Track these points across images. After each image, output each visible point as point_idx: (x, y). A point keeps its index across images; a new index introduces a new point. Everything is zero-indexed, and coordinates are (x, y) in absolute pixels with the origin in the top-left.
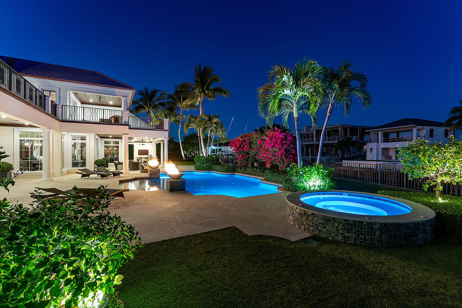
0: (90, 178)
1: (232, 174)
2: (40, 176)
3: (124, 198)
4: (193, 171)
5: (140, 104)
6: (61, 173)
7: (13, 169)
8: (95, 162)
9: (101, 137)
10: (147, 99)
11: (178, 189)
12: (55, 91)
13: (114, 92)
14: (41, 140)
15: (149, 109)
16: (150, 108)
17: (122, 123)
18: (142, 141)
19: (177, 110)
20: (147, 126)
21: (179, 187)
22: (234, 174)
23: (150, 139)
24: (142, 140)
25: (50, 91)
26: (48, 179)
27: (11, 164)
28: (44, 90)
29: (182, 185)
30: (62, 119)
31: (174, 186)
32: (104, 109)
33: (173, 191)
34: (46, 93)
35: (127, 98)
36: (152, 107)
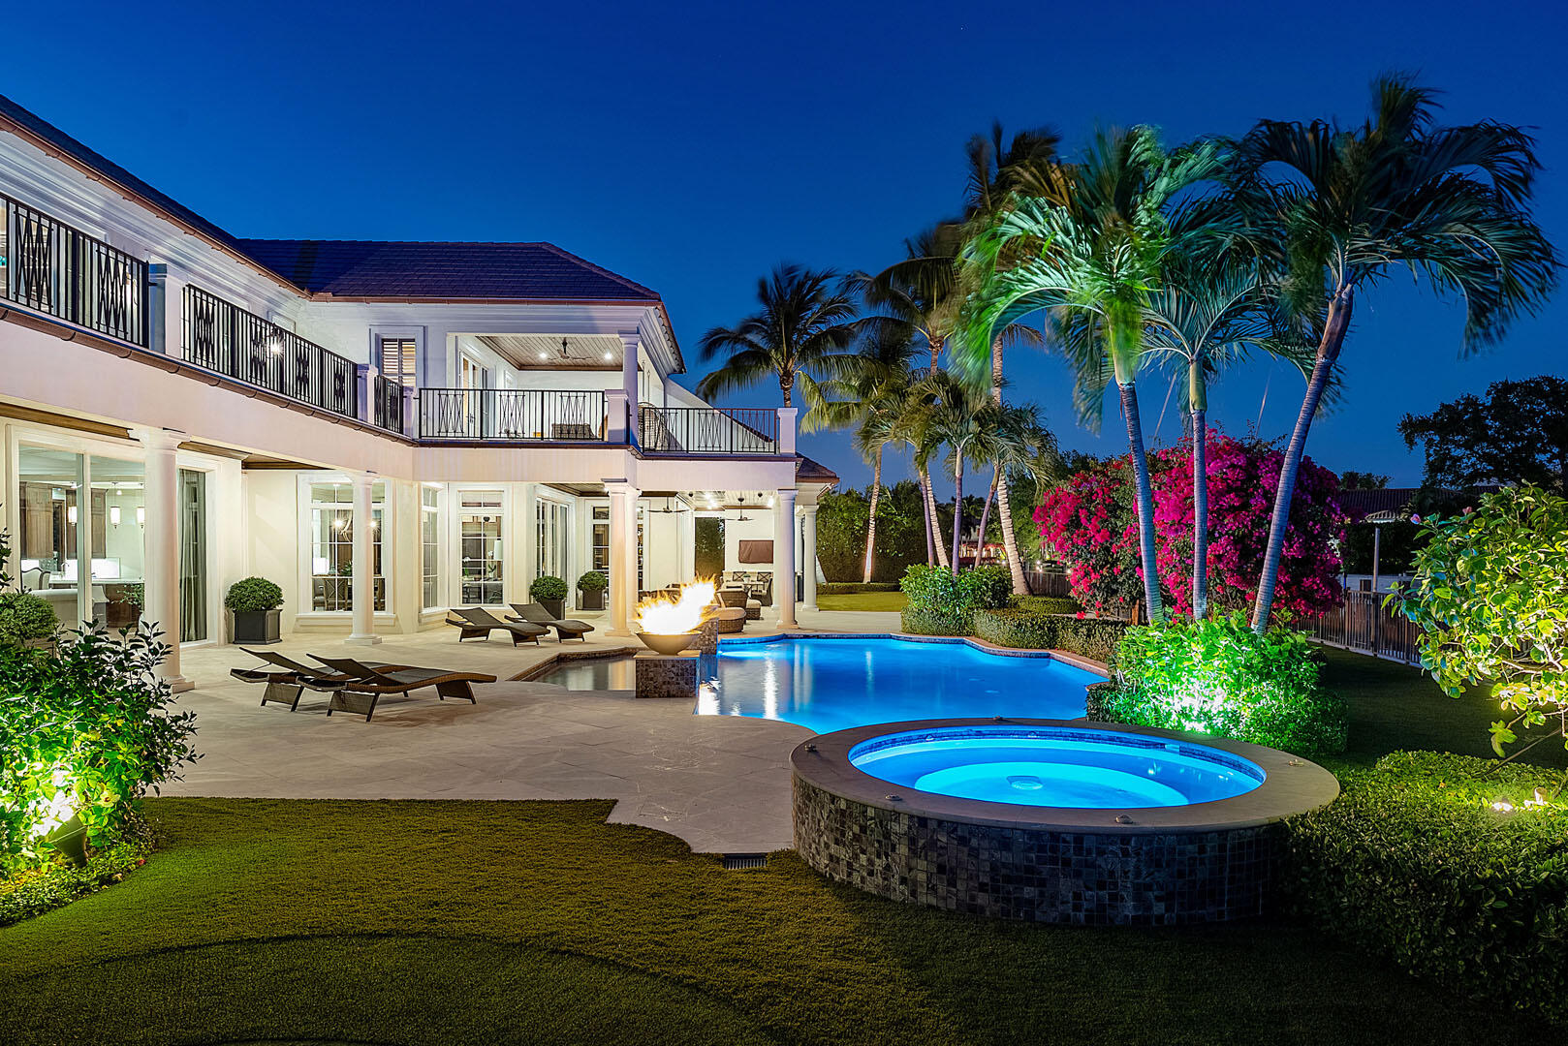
0: (490, 642)
1: (1038, 656)
2: (347, 628)
3: (474, 702)
4: (891, 637)
5: (751, 344)
6: (419, 621)
7: (281, 602)
8: (532, 588)
9: (583, 494)
10: (779, 320)
11: (668, 692)
12: (413, 340)
13: (590, 318)
14: (378, 508)
15: (788, 361)
16: (790, 355)
17: (603, 439)
18: (738, 503)
19: (920, 352)
20: (753, 445)
21: (669, 683)
22: (1048, 656)
23: (760, 495)
24: (741, 500)
25: (401, 341)
26: (366, 636)
27: (276, 587)
28: (383, 340)
29: (682, 675)
30: (420, 437)
31: (652, 679)
32: (543, 392)
33: (647, 697)
34: (391, 350)
35: (635, 338)
36: (802, 354)
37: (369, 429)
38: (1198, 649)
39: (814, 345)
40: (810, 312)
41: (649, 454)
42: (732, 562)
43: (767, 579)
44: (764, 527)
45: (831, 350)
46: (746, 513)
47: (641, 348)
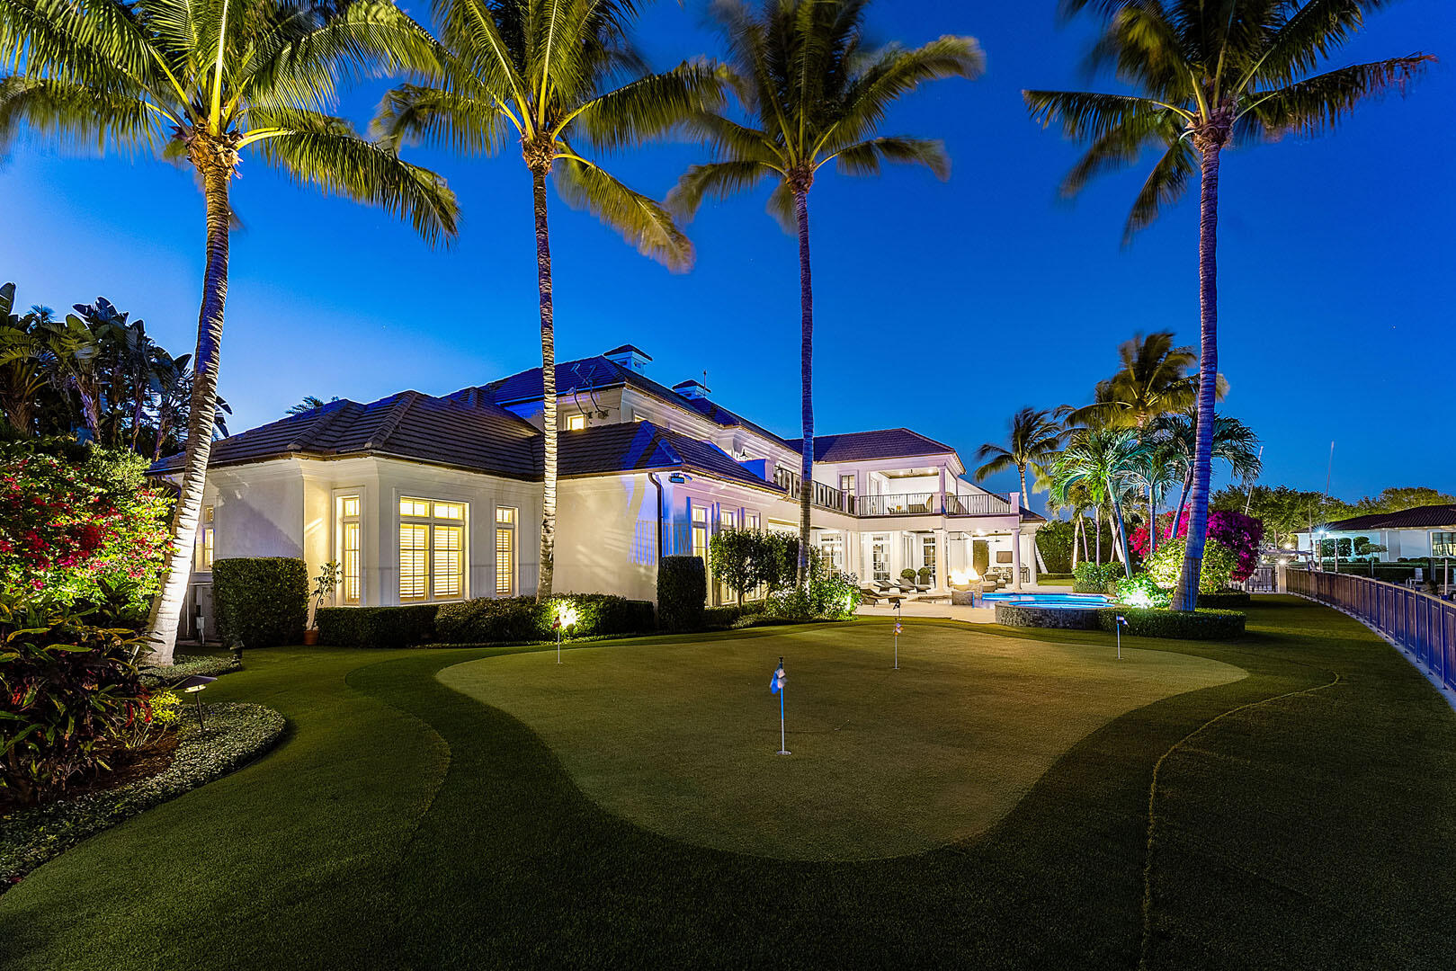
8: (901, 573)
9: (918, 533)
12: (854, 476)
13: (925, 461)
15: (1023, 458)
17: (931, 512)
18: (994, 534)
20: (1000, 509)
24: (995, 532)
25: (849, 476)
28: (843, 476)
30: (860, 515)
34: (845, 481)
35: (945, 467)
36: (1030, 453)
37: (846, 515)
38: (1137, 584)
39: (1037, 448)
40: (1034, 432)
41: (952, 515)
42: (993, 563)
43: (1010, 570)
44: (1007, 544)
45: (1046, 450)
46: (998, 538)
47: (947, 472)
